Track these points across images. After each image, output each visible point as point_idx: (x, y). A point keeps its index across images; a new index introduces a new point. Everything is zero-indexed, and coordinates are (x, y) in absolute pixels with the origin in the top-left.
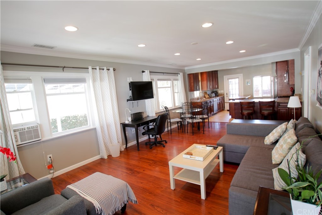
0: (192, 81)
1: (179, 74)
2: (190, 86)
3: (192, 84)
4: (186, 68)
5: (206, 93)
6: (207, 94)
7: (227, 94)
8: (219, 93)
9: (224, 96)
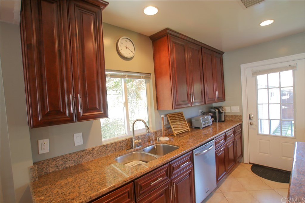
7: (250, 119)
8: (226, 114)
9: (241, 124)
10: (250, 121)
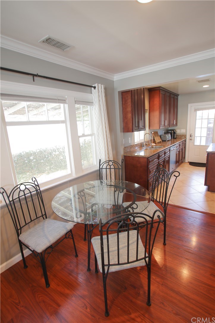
0: (129, 109)
1: (95, 88)
2: (124, 121)
3: (130, 115)
4: (116, 77)
5: (156, 133)
6: (158, 135)
7: (191, 136)
8: (177, 134)
9: (185, 140)
10: (191, 138)
